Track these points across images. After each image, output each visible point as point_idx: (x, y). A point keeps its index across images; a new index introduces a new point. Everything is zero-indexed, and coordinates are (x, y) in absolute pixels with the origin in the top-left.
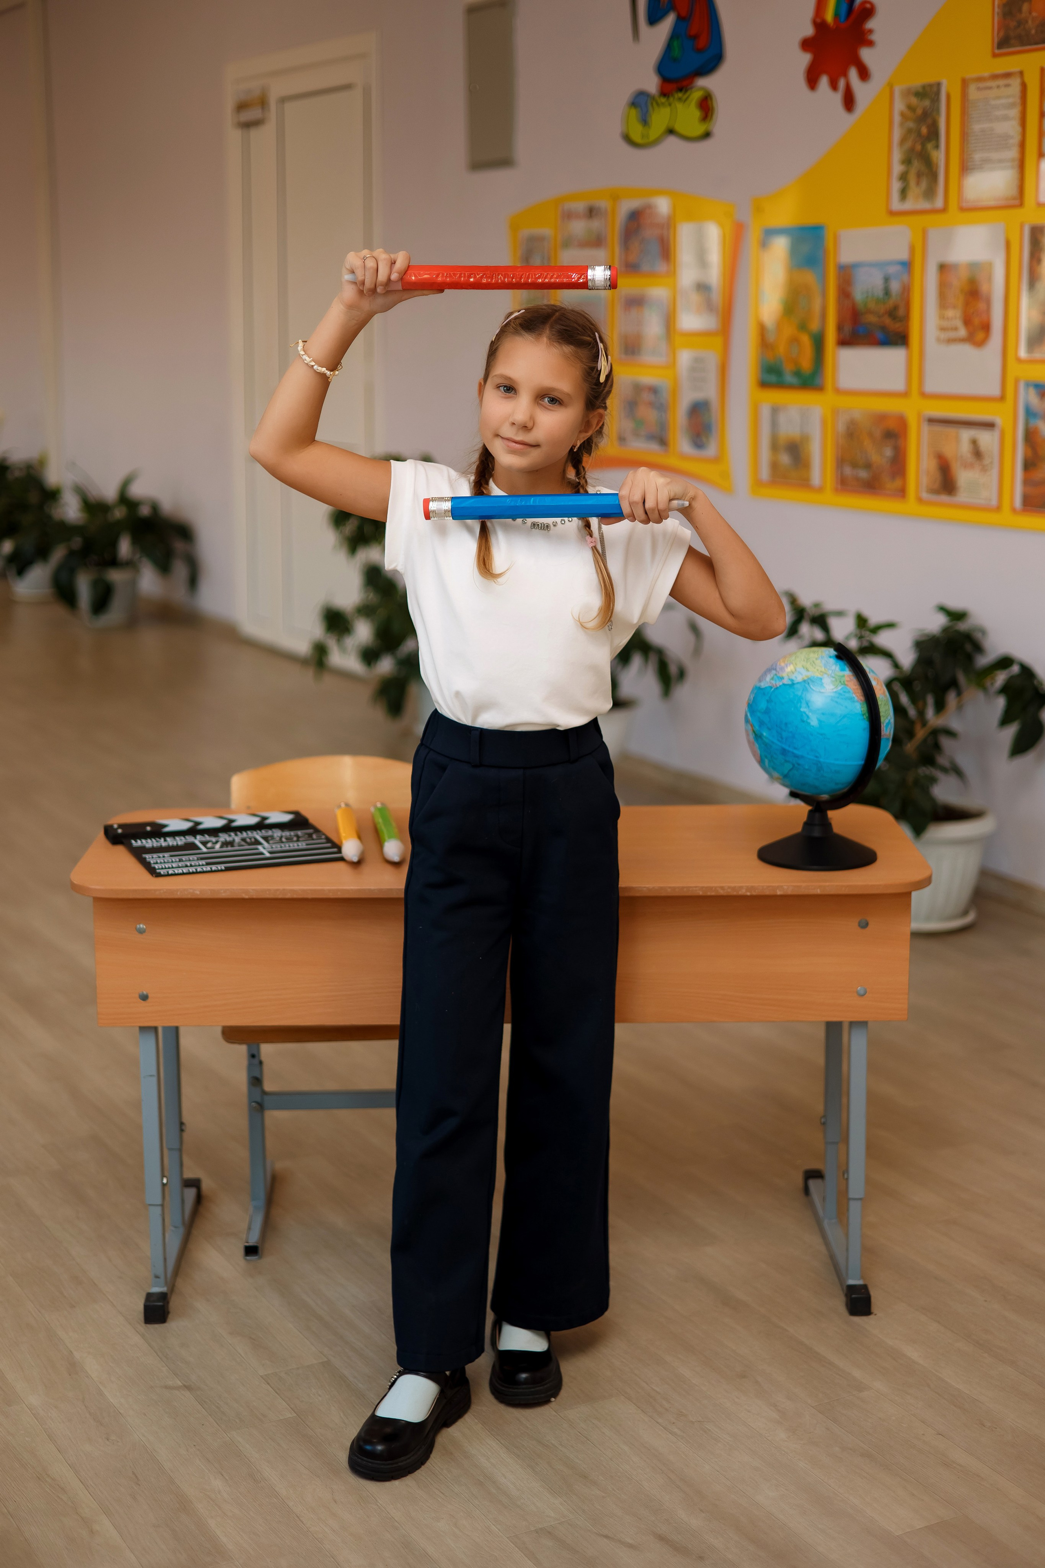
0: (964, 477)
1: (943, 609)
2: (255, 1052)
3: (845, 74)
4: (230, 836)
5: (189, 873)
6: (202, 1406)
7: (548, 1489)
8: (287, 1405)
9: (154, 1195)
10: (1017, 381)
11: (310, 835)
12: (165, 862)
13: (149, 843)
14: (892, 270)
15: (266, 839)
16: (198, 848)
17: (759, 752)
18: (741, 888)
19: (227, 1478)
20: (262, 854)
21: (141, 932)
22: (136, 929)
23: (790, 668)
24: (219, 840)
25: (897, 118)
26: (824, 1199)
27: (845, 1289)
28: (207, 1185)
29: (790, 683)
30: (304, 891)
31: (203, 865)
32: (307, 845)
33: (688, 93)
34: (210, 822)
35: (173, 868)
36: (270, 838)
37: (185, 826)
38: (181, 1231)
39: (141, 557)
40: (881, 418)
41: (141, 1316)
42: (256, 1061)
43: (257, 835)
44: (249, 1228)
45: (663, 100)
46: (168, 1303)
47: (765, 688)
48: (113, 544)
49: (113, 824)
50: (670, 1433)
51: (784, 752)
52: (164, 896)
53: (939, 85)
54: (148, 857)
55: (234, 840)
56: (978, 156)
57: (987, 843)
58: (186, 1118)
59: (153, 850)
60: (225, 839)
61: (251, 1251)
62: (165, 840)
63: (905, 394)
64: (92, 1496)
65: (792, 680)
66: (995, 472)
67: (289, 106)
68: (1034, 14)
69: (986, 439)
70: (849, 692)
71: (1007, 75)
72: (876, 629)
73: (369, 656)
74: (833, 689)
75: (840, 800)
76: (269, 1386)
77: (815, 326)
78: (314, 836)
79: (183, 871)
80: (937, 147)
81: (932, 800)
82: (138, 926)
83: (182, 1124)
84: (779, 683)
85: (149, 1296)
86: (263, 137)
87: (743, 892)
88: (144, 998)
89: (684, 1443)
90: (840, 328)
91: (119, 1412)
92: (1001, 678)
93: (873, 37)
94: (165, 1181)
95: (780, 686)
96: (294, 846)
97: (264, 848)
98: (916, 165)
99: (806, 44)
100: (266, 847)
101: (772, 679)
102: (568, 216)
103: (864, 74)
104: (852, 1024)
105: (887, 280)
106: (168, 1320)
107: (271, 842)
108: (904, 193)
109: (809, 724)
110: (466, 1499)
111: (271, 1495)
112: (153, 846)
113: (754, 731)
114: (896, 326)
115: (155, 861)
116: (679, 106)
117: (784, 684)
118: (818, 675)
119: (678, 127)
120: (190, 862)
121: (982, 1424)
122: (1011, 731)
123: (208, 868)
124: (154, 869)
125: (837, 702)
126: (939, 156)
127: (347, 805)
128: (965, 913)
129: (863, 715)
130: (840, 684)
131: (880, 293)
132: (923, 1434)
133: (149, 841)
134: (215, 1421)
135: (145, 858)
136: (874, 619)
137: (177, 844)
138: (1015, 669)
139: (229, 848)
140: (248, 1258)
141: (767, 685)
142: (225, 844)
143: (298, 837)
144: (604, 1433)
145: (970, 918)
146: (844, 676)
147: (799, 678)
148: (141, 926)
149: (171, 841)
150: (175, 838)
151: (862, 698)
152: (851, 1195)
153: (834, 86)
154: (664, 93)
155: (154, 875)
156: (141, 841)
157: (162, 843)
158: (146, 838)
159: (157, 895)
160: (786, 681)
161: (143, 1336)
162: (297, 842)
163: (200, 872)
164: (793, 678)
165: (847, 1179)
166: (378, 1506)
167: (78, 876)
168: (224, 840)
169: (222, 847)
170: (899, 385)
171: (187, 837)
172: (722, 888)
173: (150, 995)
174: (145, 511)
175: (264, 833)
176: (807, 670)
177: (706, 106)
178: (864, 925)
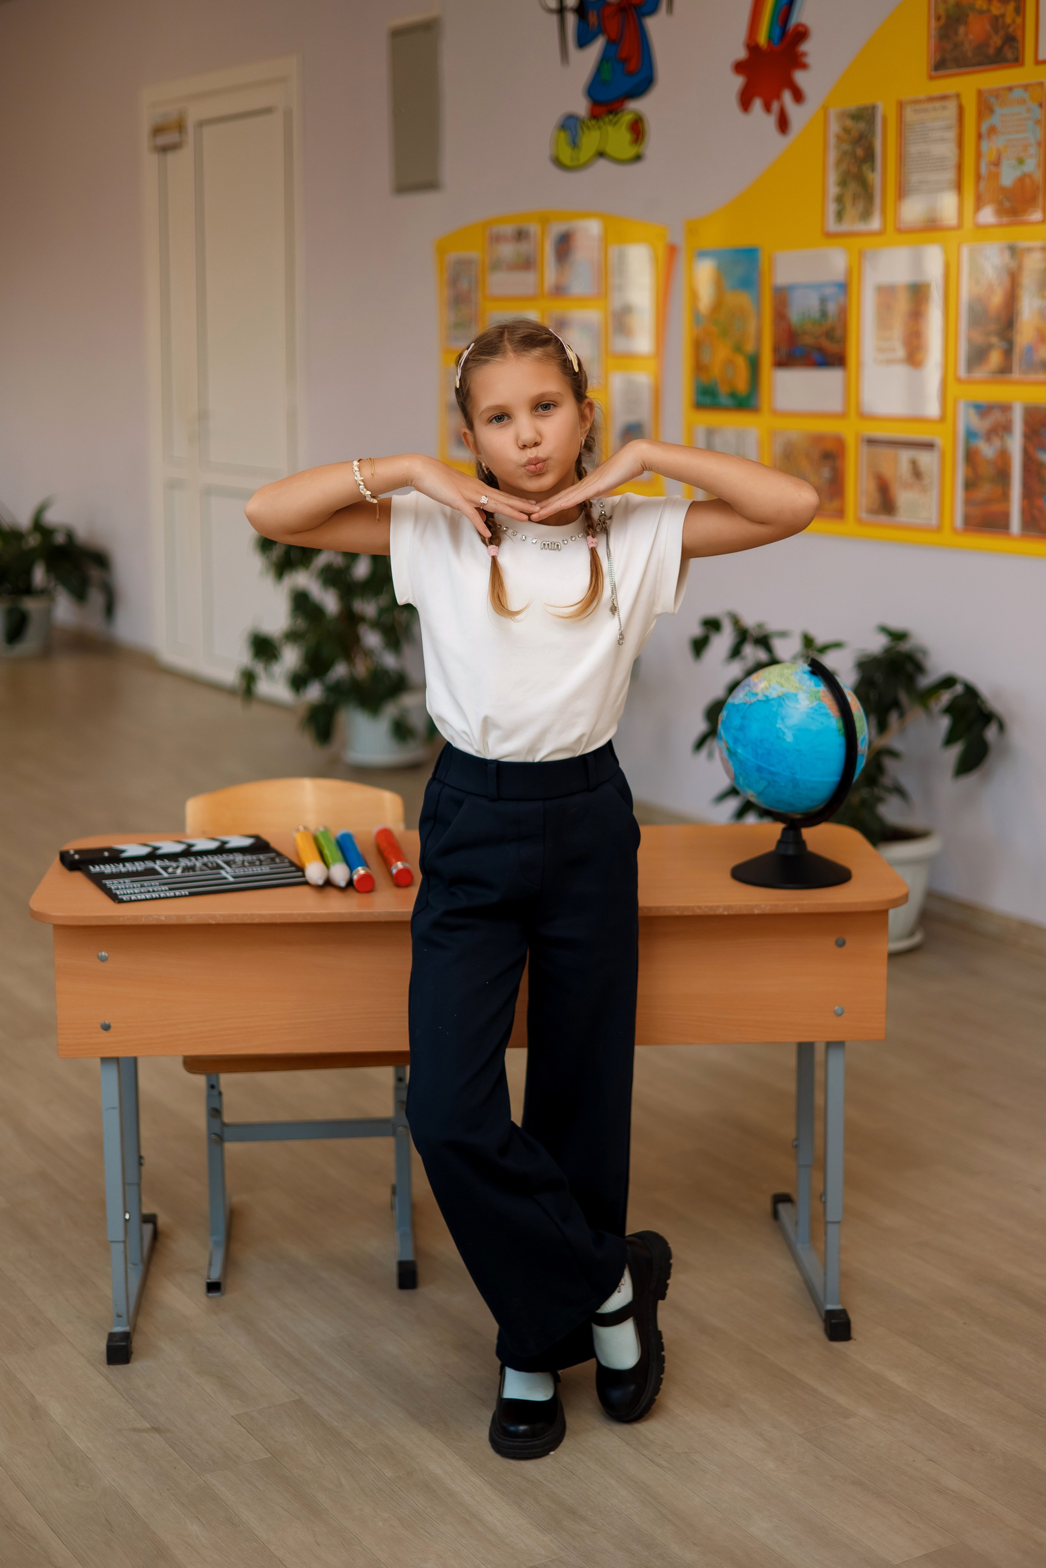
0: (904, 497)
1: (884, 630)
2: (215, 1083)
3: (778, 96)
4: (190, 860)
5: (152, 899)
6: (172, 1448)
7: (536, 1526)
8: (261, 1446)
9: (116, 1231)
10: (956, 402)
11: (273, 860)
12: (126, 888)
13: (108, 869)
14: (829, 291)
15: (228, 863)
16: (159, 874)
17: (732, 769)
18: (718, 907)
19: (204, 1522)
20: (225, 878)
21: (103, 960)
22: (98, 957)
23: (763, 685)
24: (180, 865)
25: (832, 141)
26: (796, 1223)
27: (823, 1314)
28: (163, 1220)
29: (764, 699)
30: (272, 915)
31: (166, 891)
32: (271, 869)
33: (620, 115)
34: (169, 847)
35: (135, 893)
36: (232, 863)
37: (144, 851)
38: (140, 1268)
39: (55, 585)
40: (818, 439)
41: (104, 1357)
42: (215, 1092)
43: (219, 860)
44: (210, 1264)
45: (594, 122)
46: (131, 1342)
47: (739, 705)
48: (28, 573)
49: (70, 849)
50: (657, 1466)
51: (759, 769)
52: (128, 923)
53: (873, 108)
54: (108, 883)
55: (195, 865)
56: (914, 178)
57: (930, 863)
58: (143, 1153)
59: (113, 876)
60: (186, 864)
61: (213, 1287)
62: (124, 866)
63: (843, 415)
64: (64, 1545)
65: (767, 697)
66: (934, 493)
67: (207, 131)
68: (971, 37)
69: (926, 459)
70: (825, 708)
71: (944, 98)
72: (824, 649)
73: (298, 682)
74: (808, 705)
75: (814, 817)
76: (241, 1427)
77: (750, 347)
78: (277, 860)
79: (146, 897)
80: (873, 169)
81: (879, 820)
82: (100, 954)
83: (140, 1158)
84: (754, 700)
85: (111, 1336)
86: (181, 160)
87: (720, 911)
88: (106, 1028)
89: (672, 1475)
90: (776, 350)
91: (87, 1457)
92: (946, 697)
93: (809, 60)
94: (127, 1216)
95: (755, 702)
96: (257, 870)
97: (227, 873)
98: (853, 187)
99: (739, 67)
100: (229, 872)
101: (746, 695)
102: (497, 239)
103: (798, 96)
104: (829, 1045)
105: (823, 301)
106: (132, 1360)
107: (233, 866)
108: (840, 215)
109: (784, 740)
110: (453, 1539)
111: (250, 1539)
112: (112, 872)
113: (728, 749)
114: (831, 347)
115: (116, 887)
116: (610, 129)
117: (758, 701)
118: (793, 691)
119: (609, 150)
120: (152, 887)
121: (972, 1449)
122: (955, 751)
123: (172, 894)
124: (116, 895)
125: (812, 718)
126: (875, 178)
127: (306, 828)
128: (911, 934)
129: (840, 730)
130: (815, 700)
131: (816, 315)
132: (914, 1461)
133: (107, 866)
134: (187, 1464)
135: (105, 885)
136: (821, 639)
137: (137, 870)
138: (959, 689)
139: (191, 873)
140: (210, 1295)
141: (741, 702)
142: (186, 869)
143: (261, 861)
144: (589, 1467)
145: (917, 939)
146: (819, 692)
147: (774, 694)
148: (104, 954)
149: (130, 867)
150: (134, 864)
151: (838, 714)
152: (830, 1218)
153: (768, 108)
154: (595, 116)
155: (116, 901)
156: (99, 866)
157: (121, 868)
158: (104, 864)
159: (121, 922)
160: (761, 697)
161: (107, 1378)
162: (260, 866)
163: (164, 898)
164: (768, 693)
165: (825, 1203)
166: (363, 1548)
167: (37, 903)
168: (184, 865)
169: (183, 871)
170: (836, 405)
171: (146, 862)
172: (699, 907)
173: (112, 1025)
174: (60, 539)
175: (225, 857)
176: (782, 686)
177: (637, 129)
178: (841, 944)
